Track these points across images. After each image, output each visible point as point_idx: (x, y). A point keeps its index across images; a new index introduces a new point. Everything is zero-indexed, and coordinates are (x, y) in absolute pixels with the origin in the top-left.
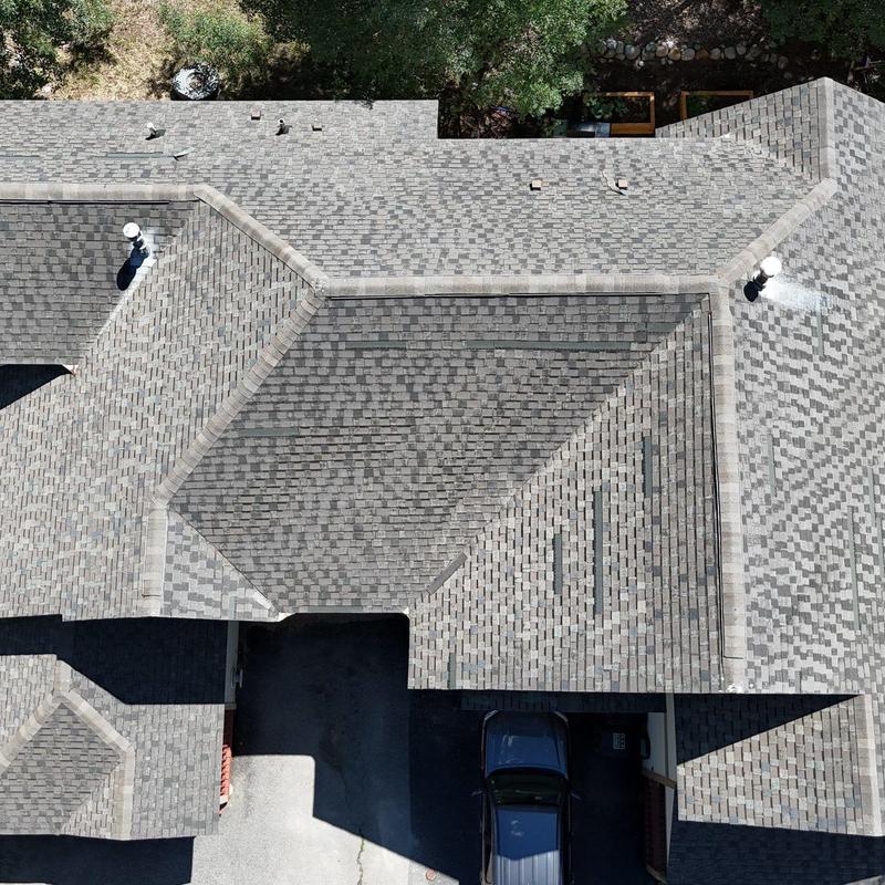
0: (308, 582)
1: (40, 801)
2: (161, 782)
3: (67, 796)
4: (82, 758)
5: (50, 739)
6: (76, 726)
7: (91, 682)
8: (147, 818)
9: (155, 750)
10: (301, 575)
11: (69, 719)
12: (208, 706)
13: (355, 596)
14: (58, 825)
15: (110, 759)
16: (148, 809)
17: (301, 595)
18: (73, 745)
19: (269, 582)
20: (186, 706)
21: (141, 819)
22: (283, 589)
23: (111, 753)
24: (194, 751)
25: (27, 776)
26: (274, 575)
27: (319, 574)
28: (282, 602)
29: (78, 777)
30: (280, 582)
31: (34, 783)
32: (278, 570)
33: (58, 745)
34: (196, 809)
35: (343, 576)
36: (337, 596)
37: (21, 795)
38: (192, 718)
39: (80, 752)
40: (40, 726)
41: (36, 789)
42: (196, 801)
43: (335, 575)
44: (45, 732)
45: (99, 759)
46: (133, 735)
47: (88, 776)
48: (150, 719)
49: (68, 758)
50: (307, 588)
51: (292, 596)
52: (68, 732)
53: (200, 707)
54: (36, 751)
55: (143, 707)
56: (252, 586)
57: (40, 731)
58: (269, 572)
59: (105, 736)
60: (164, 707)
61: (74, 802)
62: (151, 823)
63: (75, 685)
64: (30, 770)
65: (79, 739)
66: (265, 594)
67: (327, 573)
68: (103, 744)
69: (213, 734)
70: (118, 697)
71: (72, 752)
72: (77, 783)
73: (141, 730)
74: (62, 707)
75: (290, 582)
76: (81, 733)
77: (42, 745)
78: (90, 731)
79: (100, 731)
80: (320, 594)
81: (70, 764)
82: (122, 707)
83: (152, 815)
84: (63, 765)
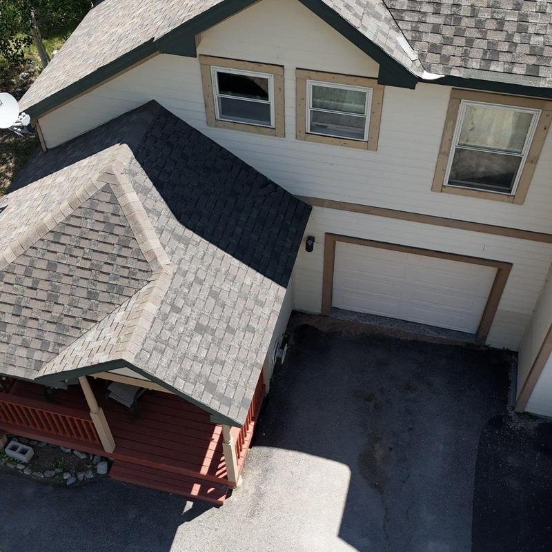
0: (473, 33)
1: (31, 323)
2: (192, 324)
3: (66, 321)
4: (106, 268)
5: (76, 232)
6: (114, 220)
7: (148, 180)
8: (162, 352)
9: (197, 287)
10: (465, 22)
11: (109, 209)
12: (268, 281)
13: (532, 61)
14: (39, 364)
15: (139, 275)
16: (167, 343)
17: (459, 51)
18: (101, 247)
19: (422, 27)
20: (244, 266)
21: (155, 349)
22: (437, 39)
23: (143, 266)
24: (241, 315)
25: (28, 282)
26: (431, 19)
27: (491, 25)
28: (432, 58)
29: (91, 296)
30: (436, 29)
31: (32, 293)
32: (436, 13)
33: (83, 243)
34: (224, 379)
35: (522, 30)
36: (508, 58)
37: (10, 309)
38: (248, 281)
39: (105, 258)
40: (70, 211)
41: (32, 304)
42: (227, 369)
43: (510, 28)
44: (73, 222)
45: (126, 273)
46: (176, 257)
47: (104, 297)
48: (201, 253)
49: (87, 265)
50: (470, 42)
51: (447, 50)
52: (100, 227)
53: (259, 276)
54: (53, 247)
55: (197, 238)
56: (399, 29)
57: (68, 219)
58: (425, 13)
59: (145, 240)
60: (220, 253)
61: (72, 332)
62: (165, 360)
63: (131, 173)
64: (36, 274)
65: (111, 239)
66: (411, 43)
67: (501, 23)
68: (139, 251)
69: (267, 311)
70: (173, 211)
71: (95, 256)
72: (85, 304)
73: (187, 258)
74: (107, 189)
75: (448, 31)
76: (117, 230)
77: (63, 239)
78: (129, 229)
79: (140, 231)
80: (485, 53)
81: (86, 274)
82: (174, 222)
83: (169, 352)
84: (79, 273)
